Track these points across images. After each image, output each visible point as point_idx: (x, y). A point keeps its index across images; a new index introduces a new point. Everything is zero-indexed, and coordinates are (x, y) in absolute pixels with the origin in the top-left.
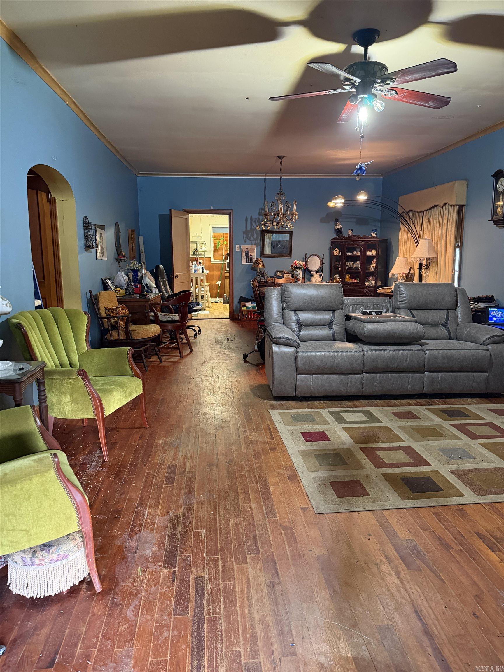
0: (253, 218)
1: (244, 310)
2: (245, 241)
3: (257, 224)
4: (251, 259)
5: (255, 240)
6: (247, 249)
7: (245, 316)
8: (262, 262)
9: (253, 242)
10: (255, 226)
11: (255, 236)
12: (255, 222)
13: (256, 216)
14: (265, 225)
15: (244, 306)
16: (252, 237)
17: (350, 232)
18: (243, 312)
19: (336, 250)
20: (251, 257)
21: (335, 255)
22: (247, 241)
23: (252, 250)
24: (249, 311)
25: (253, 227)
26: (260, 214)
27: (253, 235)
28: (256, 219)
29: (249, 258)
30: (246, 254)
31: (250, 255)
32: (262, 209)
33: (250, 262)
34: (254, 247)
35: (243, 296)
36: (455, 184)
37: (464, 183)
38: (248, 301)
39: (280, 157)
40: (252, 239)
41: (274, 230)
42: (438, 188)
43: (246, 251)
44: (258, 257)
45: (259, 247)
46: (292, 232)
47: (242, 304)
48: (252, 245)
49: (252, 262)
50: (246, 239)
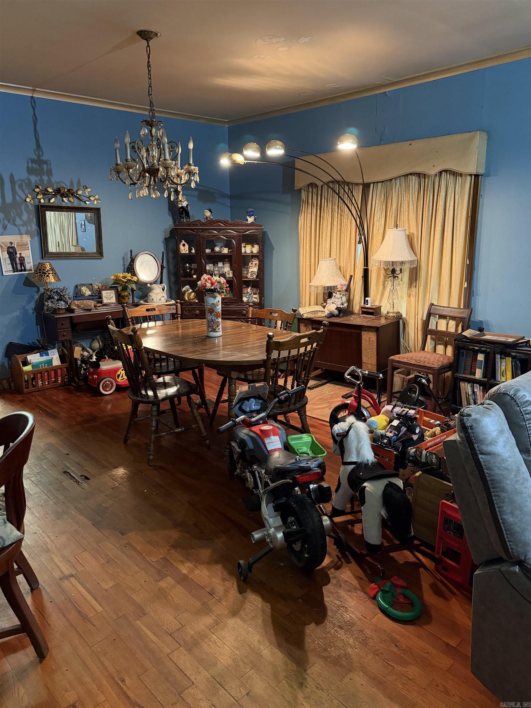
0: (16, 178)
1: (28, 373)
2: (5, 228)
3: (26, 192)
4: (22, 263)
5: (25, 224)
6: (11, 243)
7: (30, 382)
8: (52, 269)
9: (23, 229)
10: (24, 197)
11: (25, 217)
12: (21, 186)
13: (21, 174)
14: (44, 194)
15: (26, 363)
16: (17, 218)
17: (208, 214)
18: (26, 377)
19: (184, 245)
20: (22, 259)
21: (183, 252)
22: (9, 226)
23: (23, 246)
24: (38, 373)
25: (18, 198)
26: (30, 171)
27: (20, 215)
28: (23, 181)
29: (18, 261)
30: (9, 253)
31: (18, 256)
32: (33, 161)
33: (21, 271)
34: (27, 239)
35: (15, 341)
36: (473, 137)
37: (485, 135)
38: (31, 349)
39: (145, 35)
40: (18, 222)
41: (64, 204)
42: (418, 144)
43: (9, 248)
44: (39, 261)
45: (37, 239)
46: (98, 210)
47: (20, 358)
48: (21, 234)
49: (25, 270)
50: (6, 222)
